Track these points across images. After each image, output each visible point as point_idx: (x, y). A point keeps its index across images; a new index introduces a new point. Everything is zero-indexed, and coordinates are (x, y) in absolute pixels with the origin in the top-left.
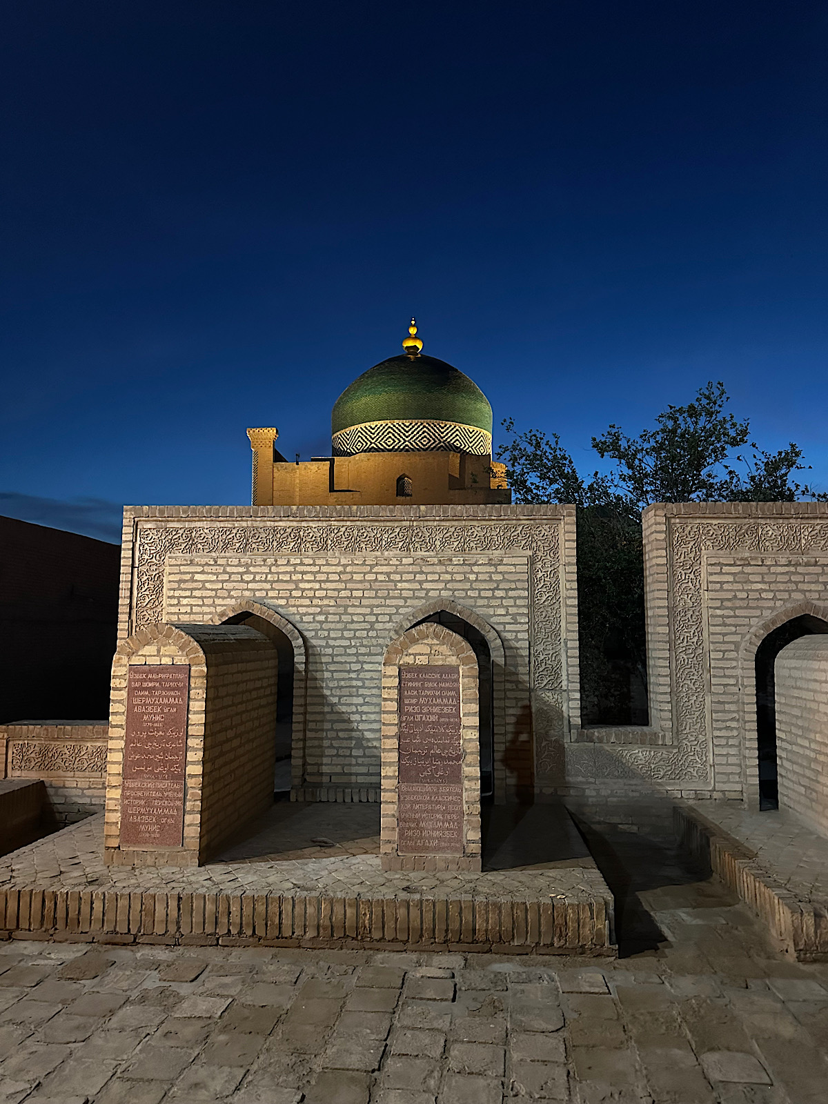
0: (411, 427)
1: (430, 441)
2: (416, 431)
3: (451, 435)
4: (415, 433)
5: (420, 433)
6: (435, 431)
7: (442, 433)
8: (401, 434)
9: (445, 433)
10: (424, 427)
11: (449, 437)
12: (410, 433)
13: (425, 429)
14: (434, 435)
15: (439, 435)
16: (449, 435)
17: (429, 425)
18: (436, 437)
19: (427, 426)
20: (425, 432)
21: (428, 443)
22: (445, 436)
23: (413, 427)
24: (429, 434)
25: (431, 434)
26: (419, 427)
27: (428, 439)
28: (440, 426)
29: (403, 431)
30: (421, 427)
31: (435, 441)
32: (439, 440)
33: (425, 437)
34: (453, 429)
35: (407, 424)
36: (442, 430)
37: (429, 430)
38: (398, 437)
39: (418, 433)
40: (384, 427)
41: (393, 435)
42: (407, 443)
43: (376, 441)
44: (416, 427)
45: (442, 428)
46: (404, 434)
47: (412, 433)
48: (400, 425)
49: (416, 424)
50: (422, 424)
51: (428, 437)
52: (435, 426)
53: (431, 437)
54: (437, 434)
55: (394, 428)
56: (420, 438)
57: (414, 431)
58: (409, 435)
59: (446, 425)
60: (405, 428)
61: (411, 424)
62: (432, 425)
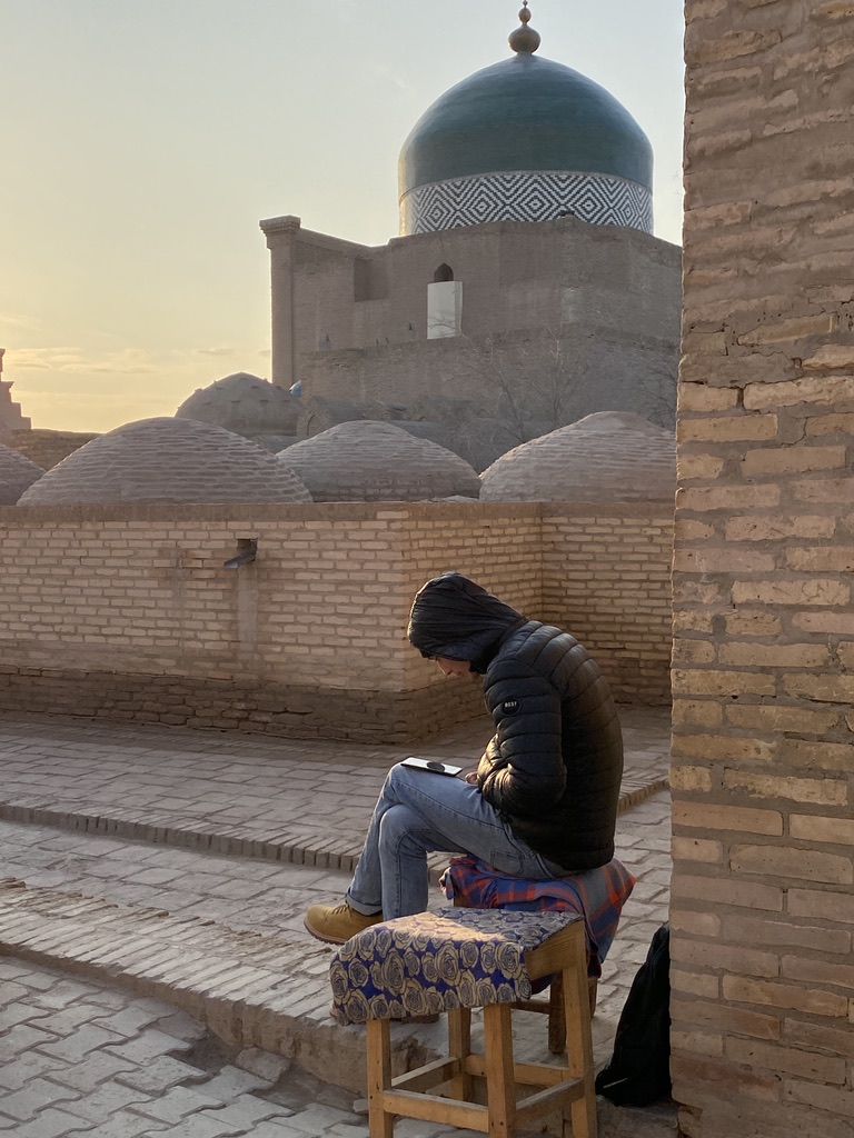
2: (470, 193)
12: (462, 197)
14: (495, 194)
15: (503, 194)
16: (520, 191)
17: (489, 181)
18: (499, 199)
19: (485, 182)
20: (482, 192)
21: (486, 210)
23: (466, 187)
24: (487, 195)
25: (491, 194)
26: (473, 185)
27: (487, 203)
28: (505, 180)
29: (452, 195)
30: (477, 185)
31: (497, 205)
32: (503, 202)
33: (483, 200)
34: (526, 181)
35: (458, 184)
36: (508, 186)
37: (489, 189)
38: (447, 205)
39: (472, 195)
41: (441, 203)
42: (458, 213)
44: (470, 186)
45: (508, 182)
46: (455, 200)
47: (465, 197)
48: (449, 187)
49: (471, 181)
50: (478, 181)
51: (487, 199)
52: (497, 180)
53: (491, 199)
54: (499, 194)
56: (475, 203)
57: (466, 194)
58: (461, 200)
59: (513, 177)
60: (455, 189)
61: (463, 183)
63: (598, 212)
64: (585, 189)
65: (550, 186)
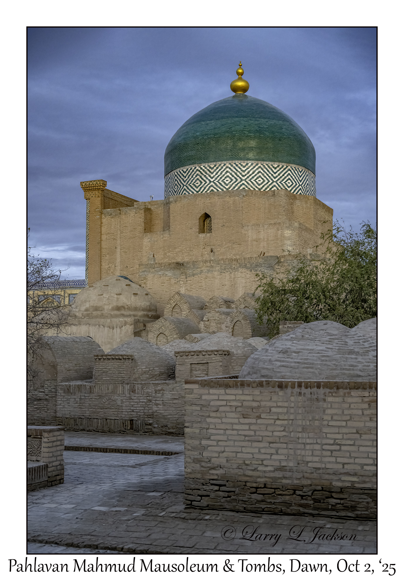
0: (215, 168)
1: (232, 180)
2: (220, 172)
3: (253, 173)
4: (219, 174)
5: (223, 173)
6: (237, 170)
7: (244, 171)
8: (207, 176)
9: (247, 171)
10: (227, 167)
11: (250, 175)
12: (214, 174)
13: (228, 169)
14: (236, 174)
15: (241, 173)
16: (251, 173)
17: (232, 166)
18: (238, 176)
19: (230, 166)
20: (227, 172)
21: (230, 182)
22: (245, 175)
23: (217, 168)
24: (231, 174)
25: (233, 174)
26: (222, 167)
27: (230, 178)
28: (242, 165)
29: (208, 172)
30: (224, 167)
31: (237, 180)
32: (240, 178)
33: (228, 176)
34: (254, 167)
35: (212, 166)
36: (244, 169)
37: (232, 170)
38: (205, 179)
39: (221, 173)
40: (193, 170)
41: (201, 177)
42: (212, 183)
43: (187, 184)
44: (220, 168)
45: (244, 167)
46: (210, 176)
47: (216, 174)
48: (206, 168)
49: (220, 165)
50: (225, 165)
51: (230, 176)
52: (237, 165)
53: (233, 176)
54: (238, 174)
55: (201, 170)
56: (223, 178)
57: (218, 172)
58: (214, 176)
59: (247, 164)
60: (210, 169)
61: (215, 166)
62: (234, 165)
63: (294, 187)
64: (287, 174)
65: (268, 171)
